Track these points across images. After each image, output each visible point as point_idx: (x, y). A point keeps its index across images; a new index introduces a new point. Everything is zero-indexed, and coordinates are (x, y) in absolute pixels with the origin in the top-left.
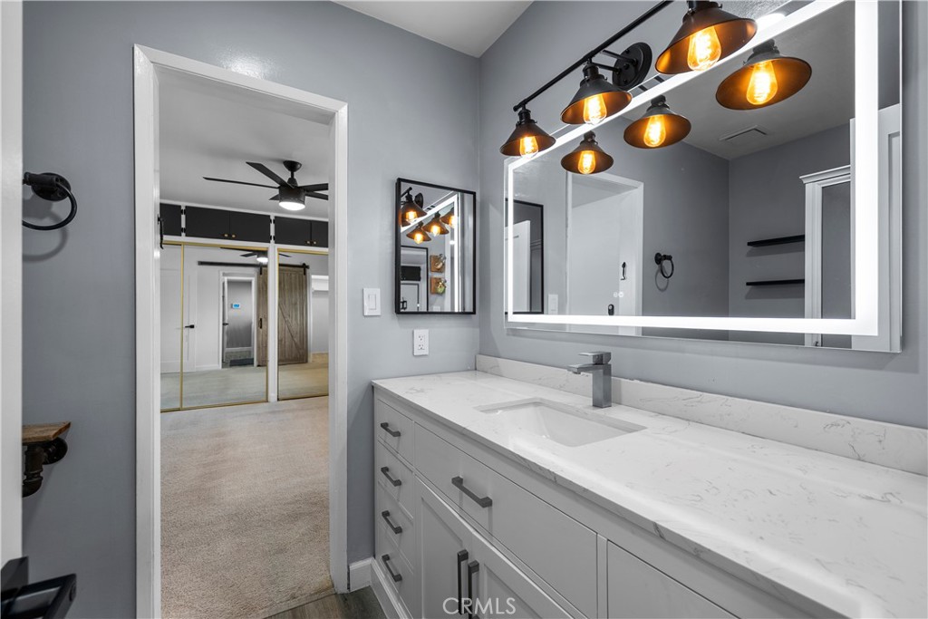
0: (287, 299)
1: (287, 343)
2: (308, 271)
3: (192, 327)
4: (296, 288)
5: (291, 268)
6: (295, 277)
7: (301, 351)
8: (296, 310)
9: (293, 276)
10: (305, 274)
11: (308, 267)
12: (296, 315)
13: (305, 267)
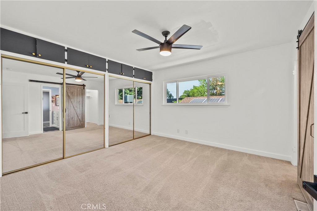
0: (75, 99)
1: (75, 119)
2: (85, 87)
3: (26, 113)
4: (80, 95)
5: (78, 86)
6: (80, 90)
7: (82, 123)
8: (80, 105)
9: (79, 89)
10: (84, 89)
11: (85, 86)
12: (80, 107)
13: (84, 86)
